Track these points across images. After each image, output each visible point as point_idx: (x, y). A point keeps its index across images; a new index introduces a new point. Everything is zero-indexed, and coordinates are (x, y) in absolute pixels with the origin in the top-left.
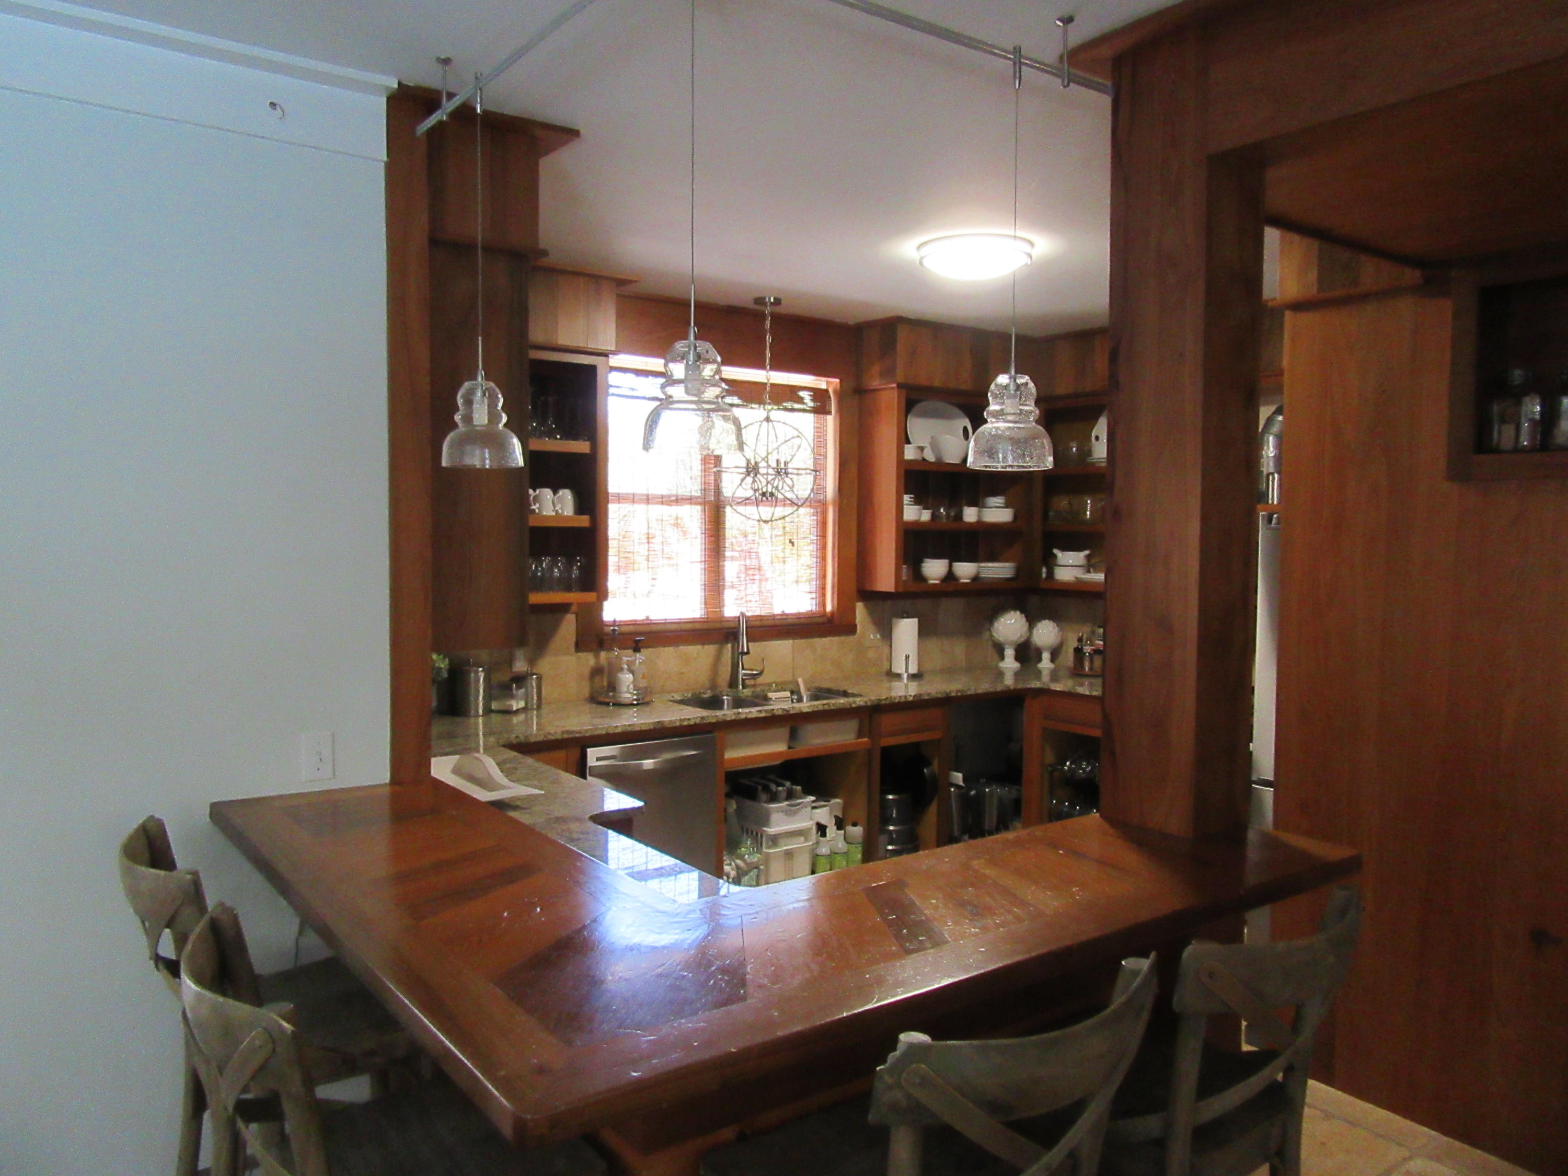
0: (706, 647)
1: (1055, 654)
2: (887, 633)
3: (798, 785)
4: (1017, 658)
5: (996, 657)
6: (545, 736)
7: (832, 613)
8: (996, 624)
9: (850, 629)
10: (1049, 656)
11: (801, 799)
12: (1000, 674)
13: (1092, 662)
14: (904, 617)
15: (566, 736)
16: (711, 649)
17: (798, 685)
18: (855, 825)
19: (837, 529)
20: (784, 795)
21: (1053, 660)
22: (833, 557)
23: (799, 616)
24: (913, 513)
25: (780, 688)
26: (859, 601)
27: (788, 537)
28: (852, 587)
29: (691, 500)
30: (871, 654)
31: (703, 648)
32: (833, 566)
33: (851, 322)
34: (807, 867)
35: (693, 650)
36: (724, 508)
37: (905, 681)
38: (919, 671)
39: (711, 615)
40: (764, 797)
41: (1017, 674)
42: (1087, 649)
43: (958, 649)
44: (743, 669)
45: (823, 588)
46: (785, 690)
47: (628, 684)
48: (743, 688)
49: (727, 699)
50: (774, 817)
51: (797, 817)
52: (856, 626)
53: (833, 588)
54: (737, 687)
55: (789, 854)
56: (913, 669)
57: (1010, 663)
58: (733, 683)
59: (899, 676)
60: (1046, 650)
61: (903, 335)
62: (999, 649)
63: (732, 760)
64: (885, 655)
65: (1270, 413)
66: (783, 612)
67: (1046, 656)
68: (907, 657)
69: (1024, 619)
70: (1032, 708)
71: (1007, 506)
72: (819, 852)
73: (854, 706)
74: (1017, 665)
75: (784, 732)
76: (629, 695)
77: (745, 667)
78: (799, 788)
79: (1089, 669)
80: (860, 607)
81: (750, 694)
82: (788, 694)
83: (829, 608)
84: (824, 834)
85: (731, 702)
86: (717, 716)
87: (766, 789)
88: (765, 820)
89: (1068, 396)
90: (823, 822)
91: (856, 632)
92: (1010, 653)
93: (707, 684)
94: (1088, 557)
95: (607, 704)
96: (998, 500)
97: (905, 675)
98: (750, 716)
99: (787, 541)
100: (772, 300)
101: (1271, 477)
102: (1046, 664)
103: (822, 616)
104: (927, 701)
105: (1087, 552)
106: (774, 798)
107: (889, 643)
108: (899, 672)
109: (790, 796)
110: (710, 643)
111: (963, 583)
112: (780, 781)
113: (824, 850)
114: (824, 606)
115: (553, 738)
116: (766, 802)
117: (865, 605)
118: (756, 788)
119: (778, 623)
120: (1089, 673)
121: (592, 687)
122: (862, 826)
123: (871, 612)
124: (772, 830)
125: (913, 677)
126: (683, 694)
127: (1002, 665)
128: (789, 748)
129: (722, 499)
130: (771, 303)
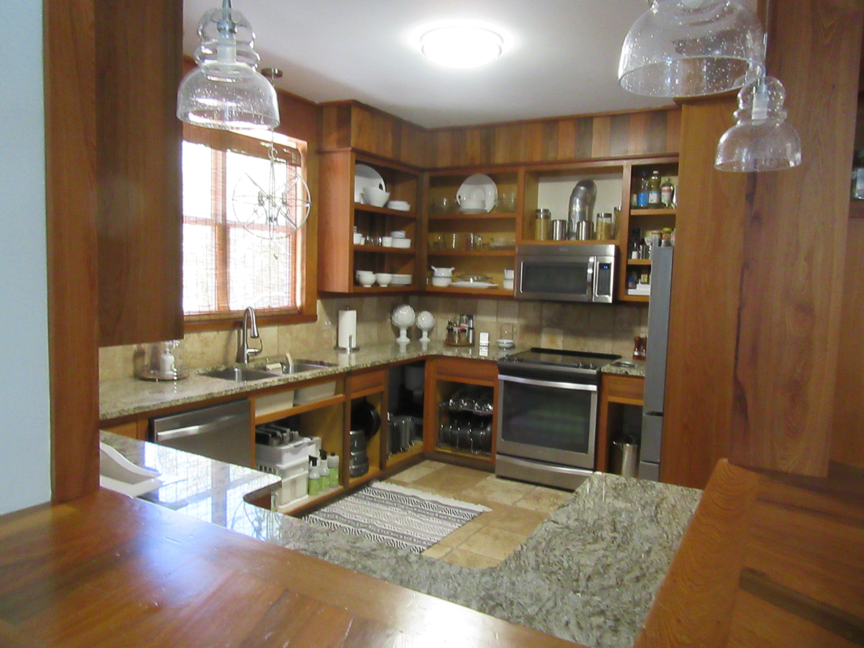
0: (220, 332)
1: (430, 332)
2: (335, 321)
3: (295, 431)
4: (408, 335)
5: (393, 335)
6: (120, 413)
7: (302, 307)
8: (396, 314)
9: (313, 318)
10: (427, 334)
11: (300, 440)
12: (397, 346)
13: (459, 337)
14: (347, 310)
15: (137, 411)
16: (223, 334)
17: (287, 358)
18: (333, 454)
19: (305, 248)
20: (288, 439)
21: (429, 335)
22: (302, 268)
23: (281, 310)
24: (358, 239)
25: (272, 360)
26: (318, 299)
27: (272, 253)
28: (314, 288)
29: (205, 222)
30: (325, 335)
31: (218, 334)
32: (302, 273)
33: (317, 102)
34: (305, 490)
35: (210, 335)
36: (229, 228)
37: (349, 353)
38: (356, 345)
39: (221, 309)
40: (275, 442)
41: (408, 346)
42: (456, 329)
43: (373, 330)
44: (248, 348)
45: (295, 290)
46: (276, 362)
47: (171, 363)
48: (248, 362)
49: (238, 371)
50: (286, 456)
51: (299, 454)
52: (317, 316)
53: (302, 289)
54: (243, 361)
55: (294, 482)
56: (354, 345)
57: (403, 339)
58: (240, 359)
59: (344, 350)
60: (425, 330)
61: (355, 116)
62: (397, 331)
63: (260, 418)
64: (333, 336)
65: (575, 186)
66: (269, 307)
67: (425, 334)
68: (350, 338)
69: (413, 311)
70: (430, 368)
71: (407, 237)
72: (311, 476)
73: (337, 372)
74: (408, 340)
75: (290, 394)
76: (171, 373)
77: (249, 347)
78: (297, 433)
79: (458, 342)
80: (319, 303)
81: (253, 367)
82: (279, 365)
83: (299, 304)
84: (315, 464)
85: (241, 373)
86: (251, 386)
87: (274, 435)
88: (279, 459)
89: (446, 169)
90: (314, 455)
91: (317, 319)
92: (403, 333)
93: (221, 360)
94: (453, 272)
95: (154, 380)
96: (401, 234)
97: (348, 349)
98: (273, 384)
99: (272, 256)
100: (277, 72)
101: (581, 224)
102: (425, 339)
103: (295, 310)
104: (378, 366)
105: (453, 269)
106: (282, 442)
107: (336, 328)
108: (344, 346)
109: (292, 439)
110: (222, 330)
111: (383, 288)
112: (283, 429)
113: (315, 475)
114: (295, 302)
115: (126, 414)
116: (277, 446)
117: (322, 302)
118: (268, 436)
119: (268, 314)
120: (459, 344)
121: (135, 366)
122: (338, 455)
123: (325, 306)
124: (284, 466)
125: (355, 350)
126: (205, 369)
127: (399, 340)
128: (294, 405)
129: (228, 223)
130: (276, 74)
